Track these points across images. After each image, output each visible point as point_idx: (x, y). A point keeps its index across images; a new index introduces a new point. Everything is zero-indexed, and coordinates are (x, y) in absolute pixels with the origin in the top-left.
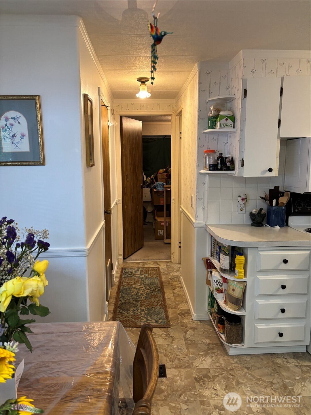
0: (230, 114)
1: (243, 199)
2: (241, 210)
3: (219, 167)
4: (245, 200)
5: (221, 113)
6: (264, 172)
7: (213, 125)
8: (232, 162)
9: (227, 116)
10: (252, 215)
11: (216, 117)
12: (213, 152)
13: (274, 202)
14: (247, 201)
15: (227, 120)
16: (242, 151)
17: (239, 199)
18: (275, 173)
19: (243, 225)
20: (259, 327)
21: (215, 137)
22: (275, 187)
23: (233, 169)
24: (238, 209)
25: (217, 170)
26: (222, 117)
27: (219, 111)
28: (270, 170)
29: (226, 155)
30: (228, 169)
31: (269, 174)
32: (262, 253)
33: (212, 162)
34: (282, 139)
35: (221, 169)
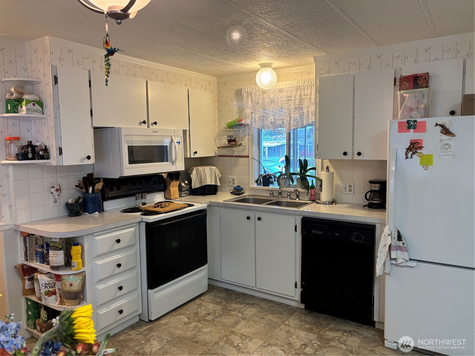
0: (37, 98)
1: (57, 190)
2: (55, 202)
3: (30, 156)
4: (59, 191)
5: (26, 97)
6: (83, 160)
7: (14, 109)
8: (46, 150)
9: (34, 101)
10: (69, 205)
11: (19, 100)
12: (18, 139)
13: (90, 189)
14: (60, 191)
15: (34, 105)
16: (59, 138)
17: (53, 190)
18: (92, 161)
19: (59, 218)
20: (101, 313)
22: (88, 175)
23: (48, 158)
24: (52, 201)
25: (28, 159)
26: (29, 101)
27: (22, 94)
28: (89, 158)
29: (35, 143)
30: (42, 158)
31: (87, 162)
32: (98, 238)
33: (17, 151)
34: (95, 128)
35: (33, 158)
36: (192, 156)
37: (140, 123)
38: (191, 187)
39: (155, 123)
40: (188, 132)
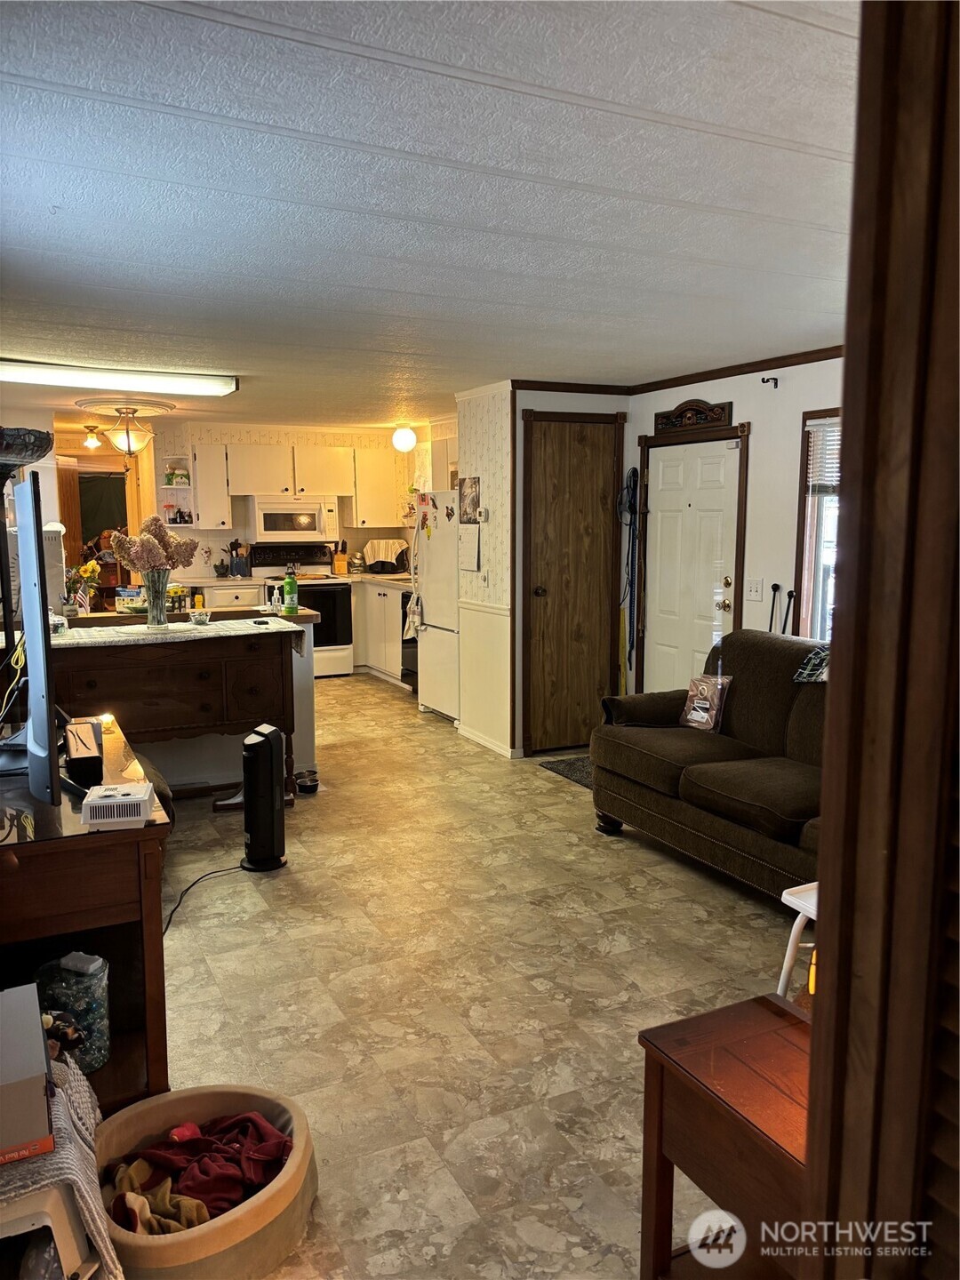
0: (185, 473)
1: (206, 552)
2: (206, 563)
3: (178, 521)
5: (177, 472)
6: (219, 525)
7: (169, 482)
8: (190, 516)
9: (182, 475)
10: (215, 566)
11: (173, 474)
12: (172, 506)
13: (234, 553)
14: (210, 554)
15: (182, 478)
16: (196, 507)
17: (203, 552)
18: (228, 526)
21: (174, 493)
22: (232, 539)
23: (191, 523)
24: (203, 562)
25: (177, 523)
26: (178, 475)
27: (174, 469)
28: (223, 523)
29: (185, 510)
30: (186, 522)
31: (222, 527)
32: (216, 591)
33: (172, 516)
34: (232, 497)
35: (180, 523)
36: (360, 526)
37: (282, 491)
38: (365, 562)
39: (302, 490)
40: (354, 498)
